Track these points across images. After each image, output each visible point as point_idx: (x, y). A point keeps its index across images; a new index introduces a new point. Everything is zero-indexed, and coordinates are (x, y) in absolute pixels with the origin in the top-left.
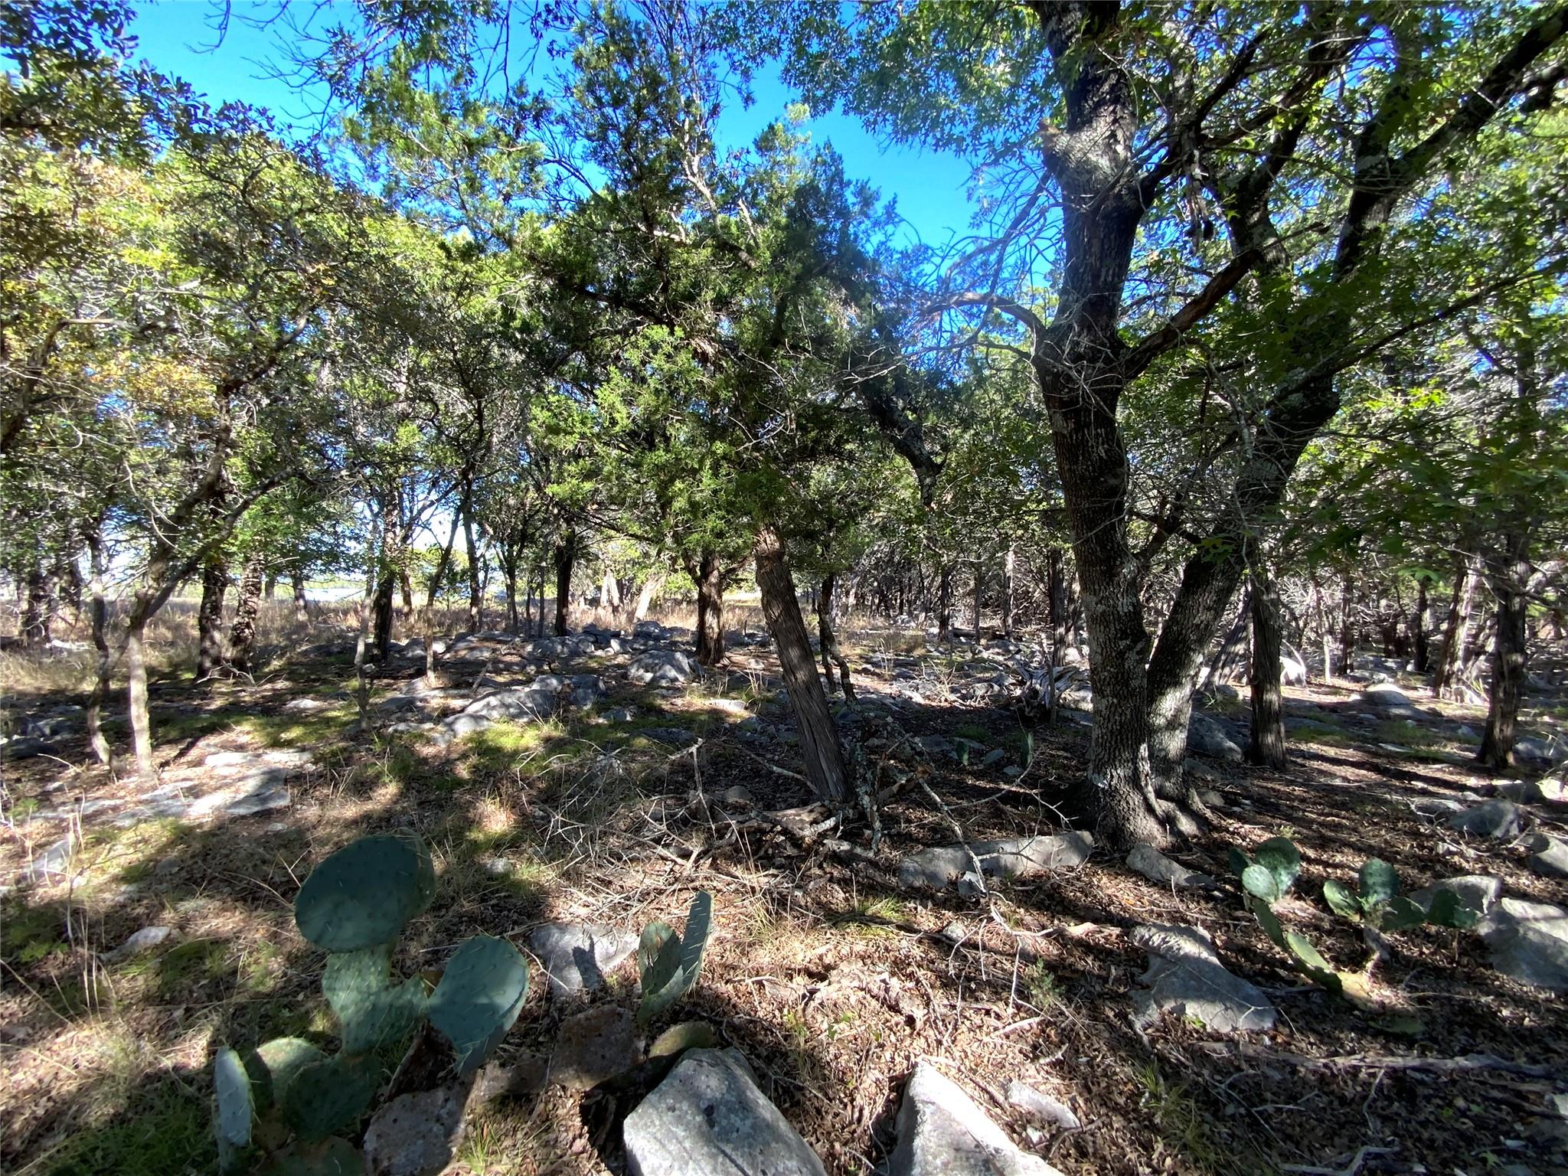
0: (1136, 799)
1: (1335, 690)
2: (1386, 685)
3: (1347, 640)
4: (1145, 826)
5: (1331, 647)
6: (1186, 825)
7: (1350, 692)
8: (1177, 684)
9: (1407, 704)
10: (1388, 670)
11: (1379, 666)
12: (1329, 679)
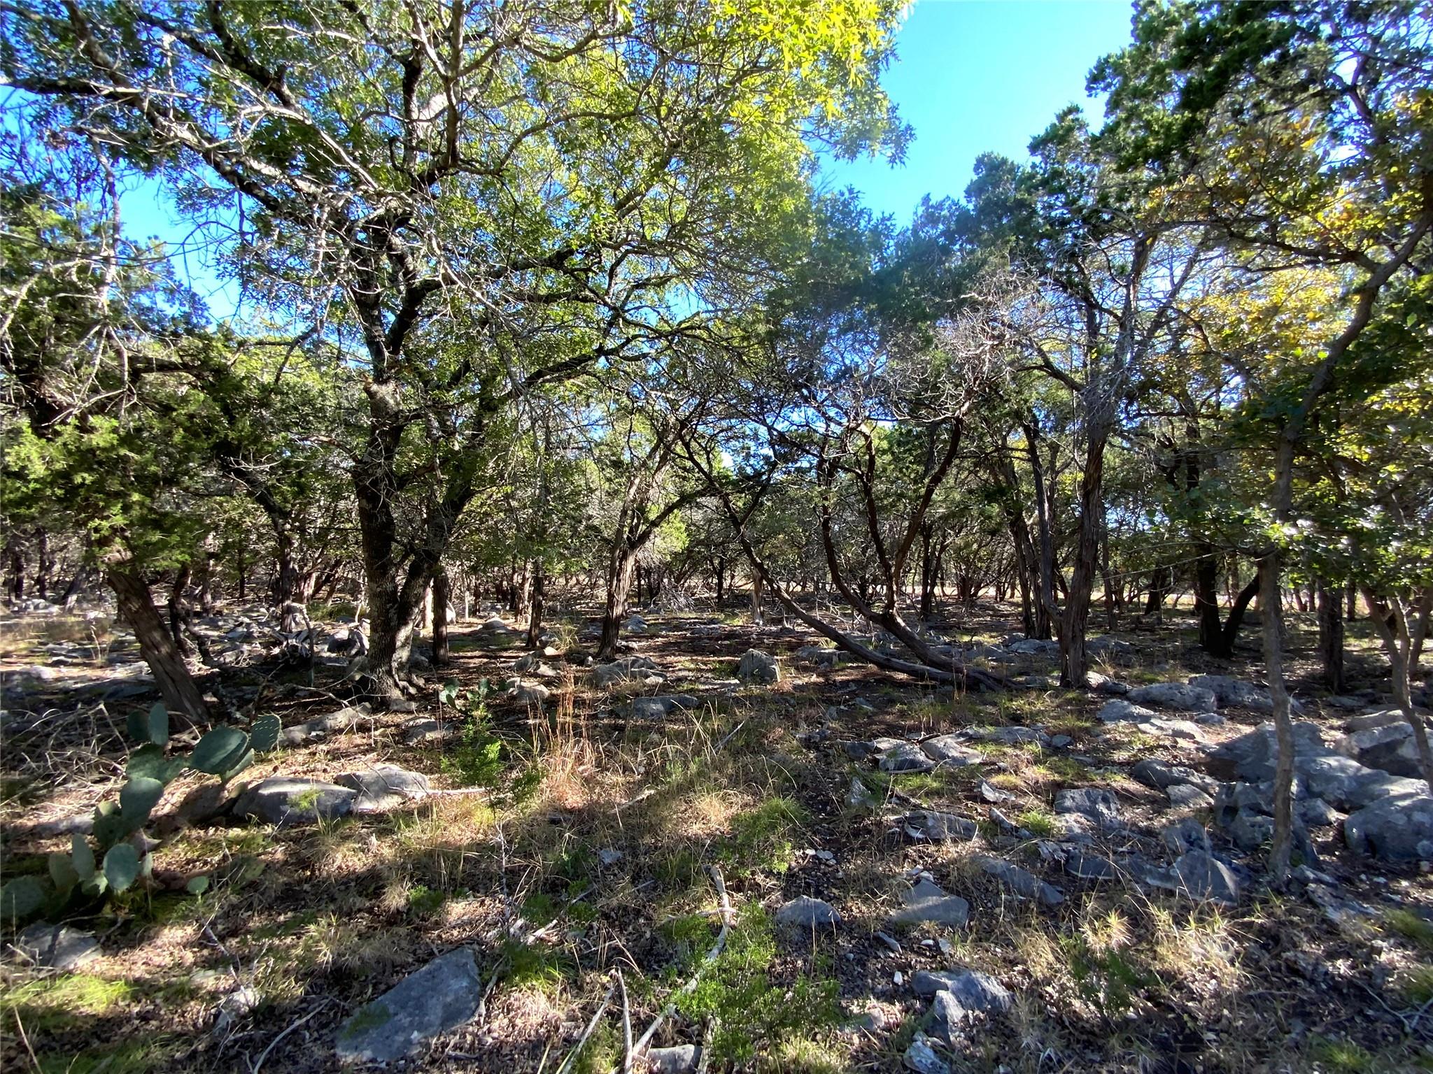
0: (390, 682)
1: (470, 625)
2: (495, 618)
3: (477, 594)
4: (396, 694)
5: (469, 599)
6: (412, 691)
7: (478, 624)
8: (406, 624)
9: (504, 627)
10: (498, 611)
11: (493, 608)
12: (468, 619)
